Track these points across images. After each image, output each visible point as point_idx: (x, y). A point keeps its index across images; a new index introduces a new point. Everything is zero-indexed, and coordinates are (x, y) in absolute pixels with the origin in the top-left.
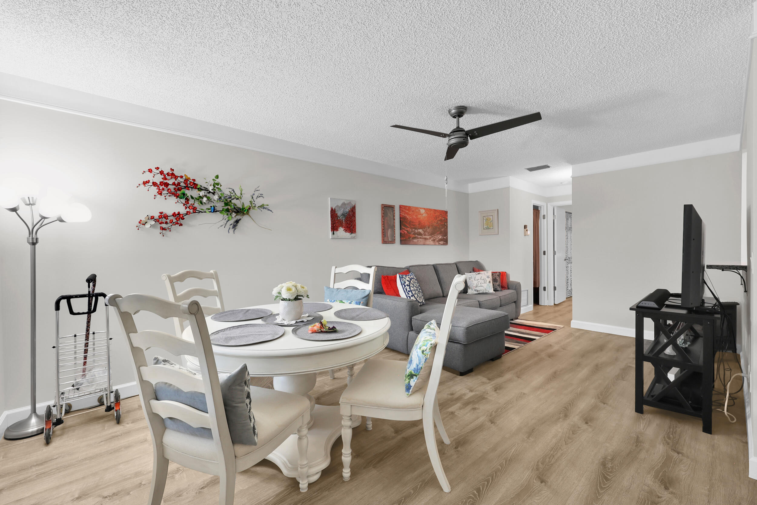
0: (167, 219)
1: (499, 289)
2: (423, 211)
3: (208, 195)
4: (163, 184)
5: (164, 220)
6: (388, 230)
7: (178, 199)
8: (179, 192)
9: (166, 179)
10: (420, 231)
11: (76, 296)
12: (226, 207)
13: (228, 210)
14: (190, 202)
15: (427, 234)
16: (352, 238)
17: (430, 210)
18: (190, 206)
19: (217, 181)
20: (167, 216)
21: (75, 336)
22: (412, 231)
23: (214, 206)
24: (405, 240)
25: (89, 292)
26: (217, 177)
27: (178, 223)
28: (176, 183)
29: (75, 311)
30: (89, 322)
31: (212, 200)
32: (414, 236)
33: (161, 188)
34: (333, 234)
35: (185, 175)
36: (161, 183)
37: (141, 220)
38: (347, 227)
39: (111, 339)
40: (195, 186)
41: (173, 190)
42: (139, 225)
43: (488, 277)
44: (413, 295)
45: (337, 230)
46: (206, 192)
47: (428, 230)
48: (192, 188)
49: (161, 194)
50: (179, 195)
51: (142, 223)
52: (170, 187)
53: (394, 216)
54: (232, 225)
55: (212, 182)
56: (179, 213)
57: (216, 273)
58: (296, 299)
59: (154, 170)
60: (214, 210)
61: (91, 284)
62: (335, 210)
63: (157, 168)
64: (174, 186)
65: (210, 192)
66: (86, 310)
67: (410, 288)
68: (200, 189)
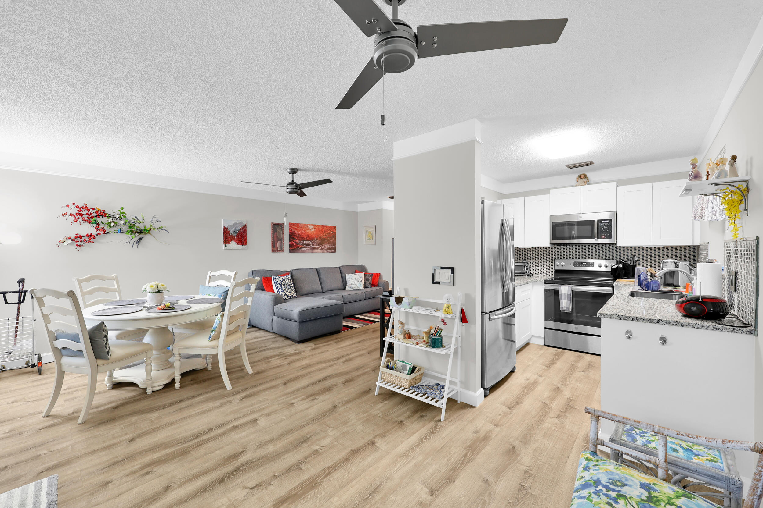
0: (82, 238)
1: (369, 286)
2: (311, 227)
3: (116, 221)
4: (79, 214)
5: (79, 239)
6: (277, 242)
7: (91, 224)
8: (92, 220)
9: (80, 210)
10: (309, 242)
11: (10, 292)
12: (131, 229)
13: (132, 231)
14: (100, 226)
15: (315, 244)
16: (243, 249)
17: (319, 226)
18: (100, 229)
19: (122, 211)
20: (82, 237)
21: (8, 319)
22: (300, 243)
23: (120, 229)
24: (293, 249)
25: (19, 289)
26: (122, 208)
27: (90, 242)
28: (89, 213)
29: (9, 302)
30: (19, 309)
31: (119, 224)
32: (302, 246)
33: (77, 217)
34: (226, 246)
35: (96, 208)
36: (77, 214)
37: (60, 240)
38: (239, 241)
39: (35, 320)
40: (104, 214)
41: (86, 218)
42: (59, 243)
43: (361, 277)
44: (283, 291)
45: (229, 243)
46: (114, 219)
47: (316, 241)
48: (102, 216)
49: (77, 221)
50: (91, 222)
51: (61, 242)
52: (83, 216)
53: (283, 231)
54: (136, 242)
55: (119, 213)
56: (91, 235)
57: (116, 277)
58: (159, 292)
59: (71, 205)
60: (121, 231)
61: (21, 284)
62: (227, 228)
63: (74, 204)
64: (87, 216)
65: (117, 219)
66: (17, 301)
67: (281, 286)
68: (109, 217)
